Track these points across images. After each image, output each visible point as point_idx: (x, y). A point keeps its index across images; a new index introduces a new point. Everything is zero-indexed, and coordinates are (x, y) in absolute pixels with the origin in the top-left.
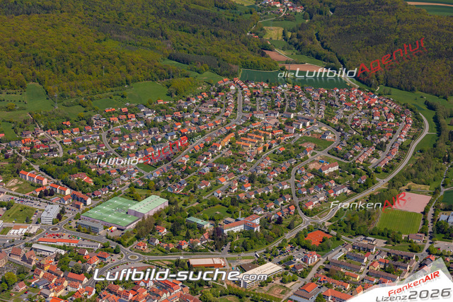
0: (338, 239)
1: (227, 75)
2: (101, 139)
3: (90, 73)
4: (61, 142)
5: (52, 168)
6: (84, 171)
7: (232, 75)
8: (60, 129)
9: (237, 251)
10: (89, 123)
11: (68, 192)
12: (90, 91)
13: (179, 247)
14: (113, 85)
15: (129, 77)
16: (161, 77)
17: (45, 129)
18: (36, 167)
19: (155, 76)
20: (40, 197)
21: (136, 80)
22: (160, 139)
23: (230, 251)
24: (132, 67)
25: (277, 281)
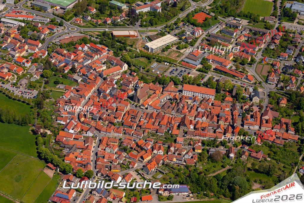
0: (216, 19)
9: (145, 26)
13: (105, 22)
23: (141, 26)
25: (174, 48)
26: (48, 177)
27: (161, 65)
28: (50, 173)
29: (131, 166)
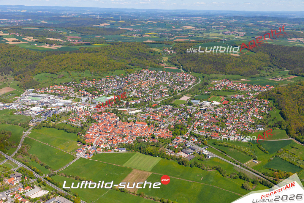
0: (160, 106)
1: (144, 69)
2: (103, 83)
3: (104, 67)
4: (92, 84)
5: (88, 90)
6: (97, 91)
7: (146, 69)
8: (92, 81)
9: (131, 108)
10: (101, 80)
11: (91, 95)
12: (103, 72)
13: (116, 106)
14: (110, 70)
15: (115, 68)
16: (124, 69)
17: (88, 81)
18: (84, 90)
19: (122, 68)
20: (83, 96)
21: (117, 69)
22: (120, 84)
23: (130, 108)
24: (116, 66)
25: (140, 114)
26: (78, 146)
27: (132, 118)
28: (79, 145)
29: (108, 143)
